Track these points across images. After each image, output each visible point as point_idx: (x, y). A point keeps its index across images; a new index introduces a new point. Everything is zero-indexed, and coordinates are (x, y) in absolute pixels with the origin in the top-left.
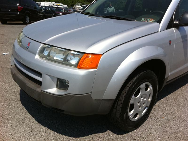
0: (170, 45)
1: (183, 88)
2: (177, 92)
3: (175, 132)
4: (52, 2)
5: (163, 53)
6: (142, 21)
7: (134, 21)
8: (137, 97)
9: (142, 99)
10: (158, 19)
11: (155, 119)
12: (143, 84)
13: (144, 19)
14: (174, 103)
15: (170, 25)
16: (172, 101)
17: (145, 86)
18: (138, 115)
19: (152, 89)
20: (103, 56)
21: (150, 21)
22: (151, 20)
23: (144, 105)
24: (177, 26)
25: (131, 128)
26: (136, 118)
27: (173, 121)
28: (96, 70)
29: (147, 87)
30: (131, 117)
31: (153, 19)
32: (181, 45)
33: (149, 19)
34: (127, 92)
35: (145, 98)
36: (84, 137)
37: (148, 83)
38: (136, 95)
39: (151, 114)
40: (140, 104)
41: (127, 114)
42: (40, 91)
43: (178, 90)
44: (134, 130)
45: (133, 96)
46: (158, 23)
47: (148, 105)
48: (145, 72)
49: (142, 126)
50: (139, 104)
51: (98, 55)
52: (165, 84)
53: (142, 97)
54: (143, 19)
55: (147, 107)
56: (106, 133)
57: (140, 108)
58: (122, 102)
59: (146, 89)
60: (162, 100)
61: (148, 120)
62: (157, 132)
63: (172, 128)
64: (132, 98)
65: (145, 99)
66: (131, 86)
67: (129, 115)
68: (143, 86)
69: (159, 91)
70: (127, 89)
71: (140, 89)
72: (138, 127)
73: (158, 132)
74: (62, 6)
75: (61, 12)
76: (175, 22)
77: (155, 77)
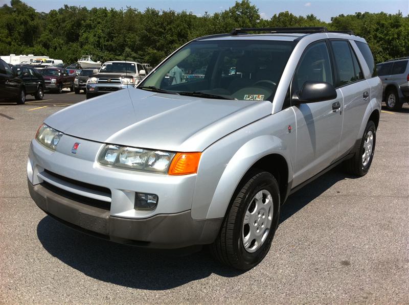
0: (290, 132)
1: (317, 200)
2: (308, 207)
3: (314, 264)
4: (27, 55)
5: (281, 145)
6: (245, 99)
7: (233, 99)
8: (252, 213)
9: (260, 216)
10: (269, 95)
11: (282, 250)
12: (259, 193)
13: (248, 96)
14: (307, 224)
15: (287, 103)
16: (303, 221)
17: (262, 196)
18: (256, 243)
19: (271, 200)
20: (203, 154)
21: (257, 99)
22: (258, 97)
23: (263, 226)
24: (297, 104)
25: (248, 263)
26: (254, 248)
27: (309, 248)
28: (195, 175)
29: (265, 197)
30: (247, 245)
31: (261, 96)
32: (306, 129)
33: (255, 96)
34: (238, 205)
35: (263, 215)
36: (178, 288)
37: (266, 192)
38: (251, 210)
39: (273, 243)
40: (258, 224)
41: (242, 240)
42: (108, 217)
43: (310, 204)
44: (253, 267)
45: (248, 212)
46: (269, 102)
47: (269, 227)
48: (260, 174)
49: (263, 261)
50: (256, 224)
51: (197, 154)
52: (289, 193)
53: (259, 214)
54: (245, 96)
55: (266, 229)
56: (210, 277)
57: (258, 231)
58: (233, 221)
59: (264, 201)
60: (287, 220)
61: (271, 251)
62: (287, 266)
63: (309, 259)
64: (246, 214)
65: (264, 217)
66: (244, 196)
67: (244, 242)
68: (259, 196)
69: (281, 205)
70: (238, 201)
71: (256, 201)
72: (258, 263)
73: (289, 266)
74: (50, 62)
75: (53, 77)
76: (293, 98)
77: (274, 181)
